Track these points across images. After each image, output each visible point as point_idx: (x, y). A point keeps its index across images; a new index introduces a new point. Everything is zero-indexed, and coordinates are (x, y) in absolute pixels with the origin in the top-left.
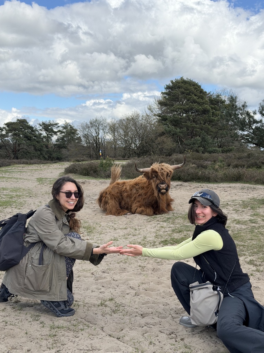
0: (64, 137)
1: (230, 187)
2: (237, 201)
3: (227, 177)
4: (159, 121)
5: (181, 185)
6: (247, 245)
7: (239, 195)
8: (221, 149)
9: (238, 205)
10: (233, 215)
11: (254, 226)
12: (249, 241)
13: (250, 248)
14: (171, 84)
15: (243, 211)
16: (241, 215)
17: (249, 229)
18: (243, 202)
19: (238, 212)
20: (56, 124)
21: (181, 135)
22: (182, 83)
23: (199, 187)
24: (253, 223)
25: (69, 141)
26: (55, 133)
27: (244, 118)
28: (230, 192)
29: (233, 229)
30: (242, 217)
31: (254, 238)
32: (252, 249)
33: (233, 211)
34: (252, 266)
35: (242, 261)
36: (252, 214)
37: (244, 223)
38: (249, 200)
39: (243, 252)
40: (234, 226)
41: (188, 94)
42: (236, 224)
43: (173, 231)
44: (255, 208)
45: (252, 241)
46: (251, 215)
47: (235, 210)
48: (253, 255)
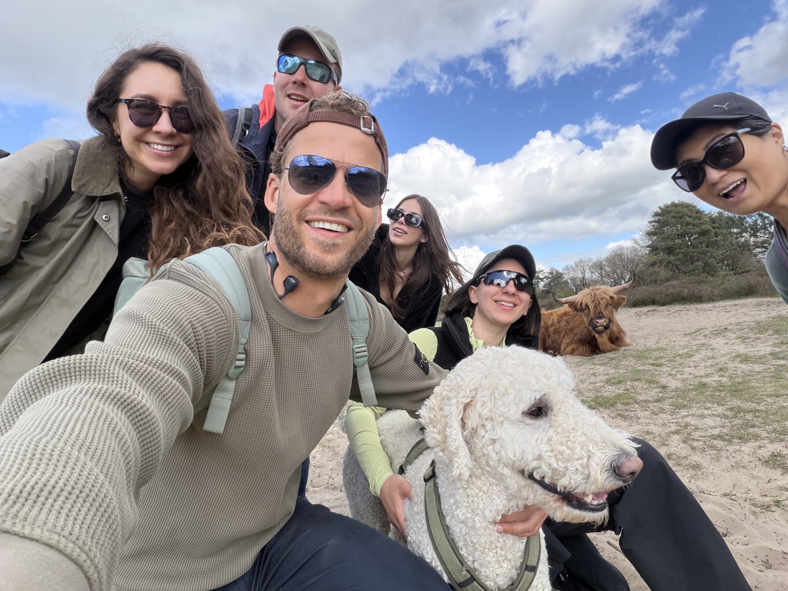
0: (550, 282)
1: (736, 305)
2: (746, 323)
3: (728, 292)
4: (651, 252)
5: (655, 310)
6: (764, 410)
7: (751, 315)
8: (733, 272)
9: (747, 329)
10: (737, 347)
11: (782, 366)
12: (769, 400)
13: (771, 417)
14: (659, 211)
15: (758, 338)
16: (752, 345)
17: (771, 372)
18: (758, 323)
19: (746, 341)
20: (542, 271)
21: (677, 262)
22: (672, 206)
23: (683, 309)
24: (779, 359)
25: (556, 285)
26: (542, 279)
27: (756, 222)
28: (735, 312)
29: (733, 374)
30: (753, 350)
31: (782, 392)
32: (778, 421)
33: (737, 339)
34: (779, 472)
35: (749, 455)
36: (776, 342)
37: (760, 359)
38: (771, 319)
39: (751, 430)
40: (735, 367)
41: (681, 217)
42: (741, 362)
43: (608, 381)
44: (782, 331)
45: (778, 399)
46: (774, 345)
47: (740, 338)
48: (782, 437)
